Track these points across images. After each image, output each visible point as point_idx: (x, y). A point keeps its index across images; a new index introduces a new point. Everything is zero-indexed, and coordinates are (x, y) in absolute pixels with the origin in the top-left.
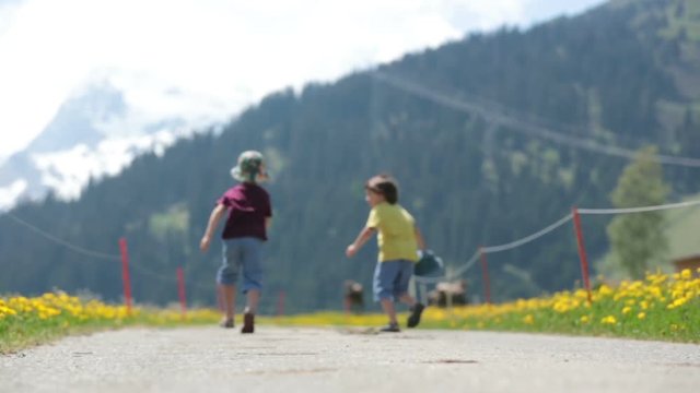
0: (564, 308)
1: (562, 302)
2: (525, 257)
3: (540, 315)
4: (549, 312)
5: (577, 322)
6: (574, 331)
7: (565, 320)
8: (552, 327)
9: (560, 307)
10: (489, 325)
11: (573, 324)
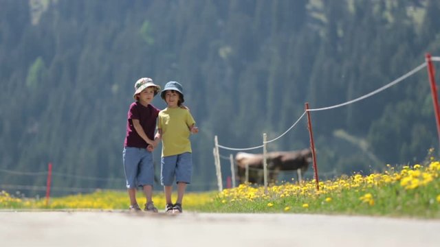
0: (415, 183)
1: (411, 177)
2: (362, 120)
3: (382, 193)
4: (395, 189)
5: (432, 201)
6: (428, 212)
7: (417, 199)
8: (399, 208)
9: (409, 183)
10: (317, 206)
11: (427, 204)
